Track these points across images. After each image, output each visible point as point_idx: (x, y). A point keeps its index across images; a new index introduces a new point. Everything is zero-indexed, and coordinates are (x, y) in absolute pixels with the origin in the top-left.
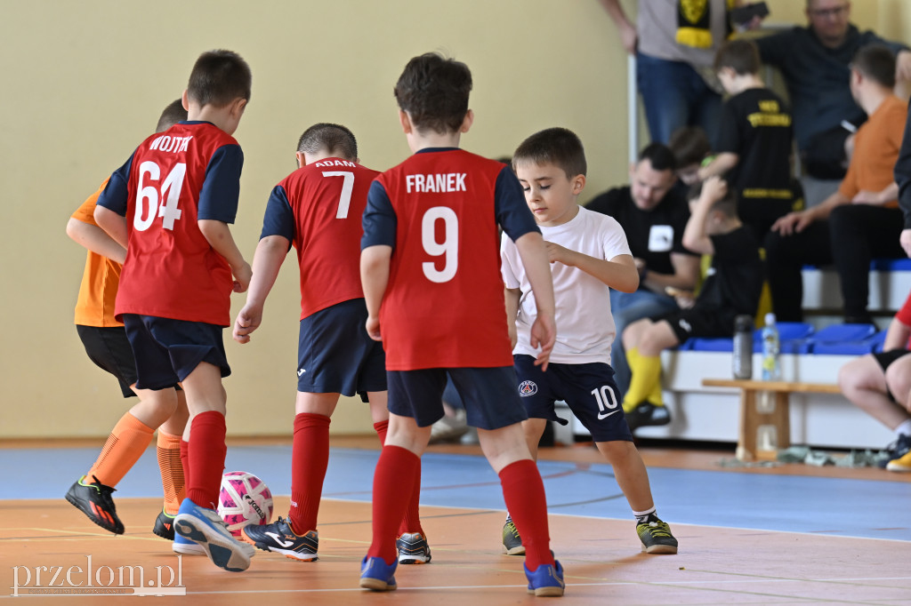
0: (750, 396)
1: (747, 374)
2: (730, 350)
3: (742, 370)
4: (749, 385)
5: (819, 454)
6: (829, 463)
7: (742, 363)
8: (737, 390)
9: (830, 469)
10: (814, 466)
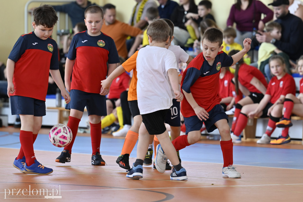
0: (61, 112)
1: (60, 105)
2: (55, 98)
3: (59, 104)
4: (61, 109)
5: (82, 129)
6: (85, 132)
7: (59, 102)
8: (57, 110)
9: (85, 134)
10: (80, 133)
